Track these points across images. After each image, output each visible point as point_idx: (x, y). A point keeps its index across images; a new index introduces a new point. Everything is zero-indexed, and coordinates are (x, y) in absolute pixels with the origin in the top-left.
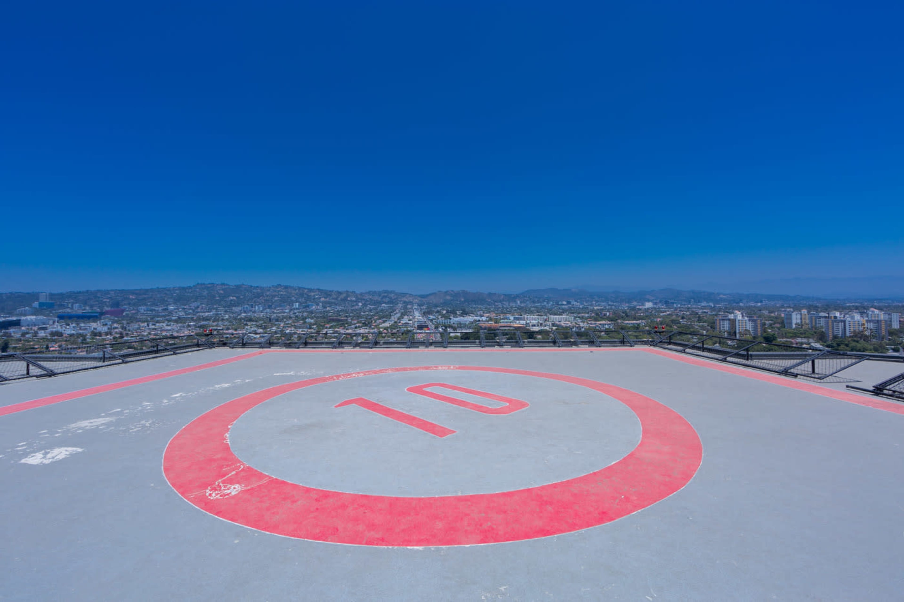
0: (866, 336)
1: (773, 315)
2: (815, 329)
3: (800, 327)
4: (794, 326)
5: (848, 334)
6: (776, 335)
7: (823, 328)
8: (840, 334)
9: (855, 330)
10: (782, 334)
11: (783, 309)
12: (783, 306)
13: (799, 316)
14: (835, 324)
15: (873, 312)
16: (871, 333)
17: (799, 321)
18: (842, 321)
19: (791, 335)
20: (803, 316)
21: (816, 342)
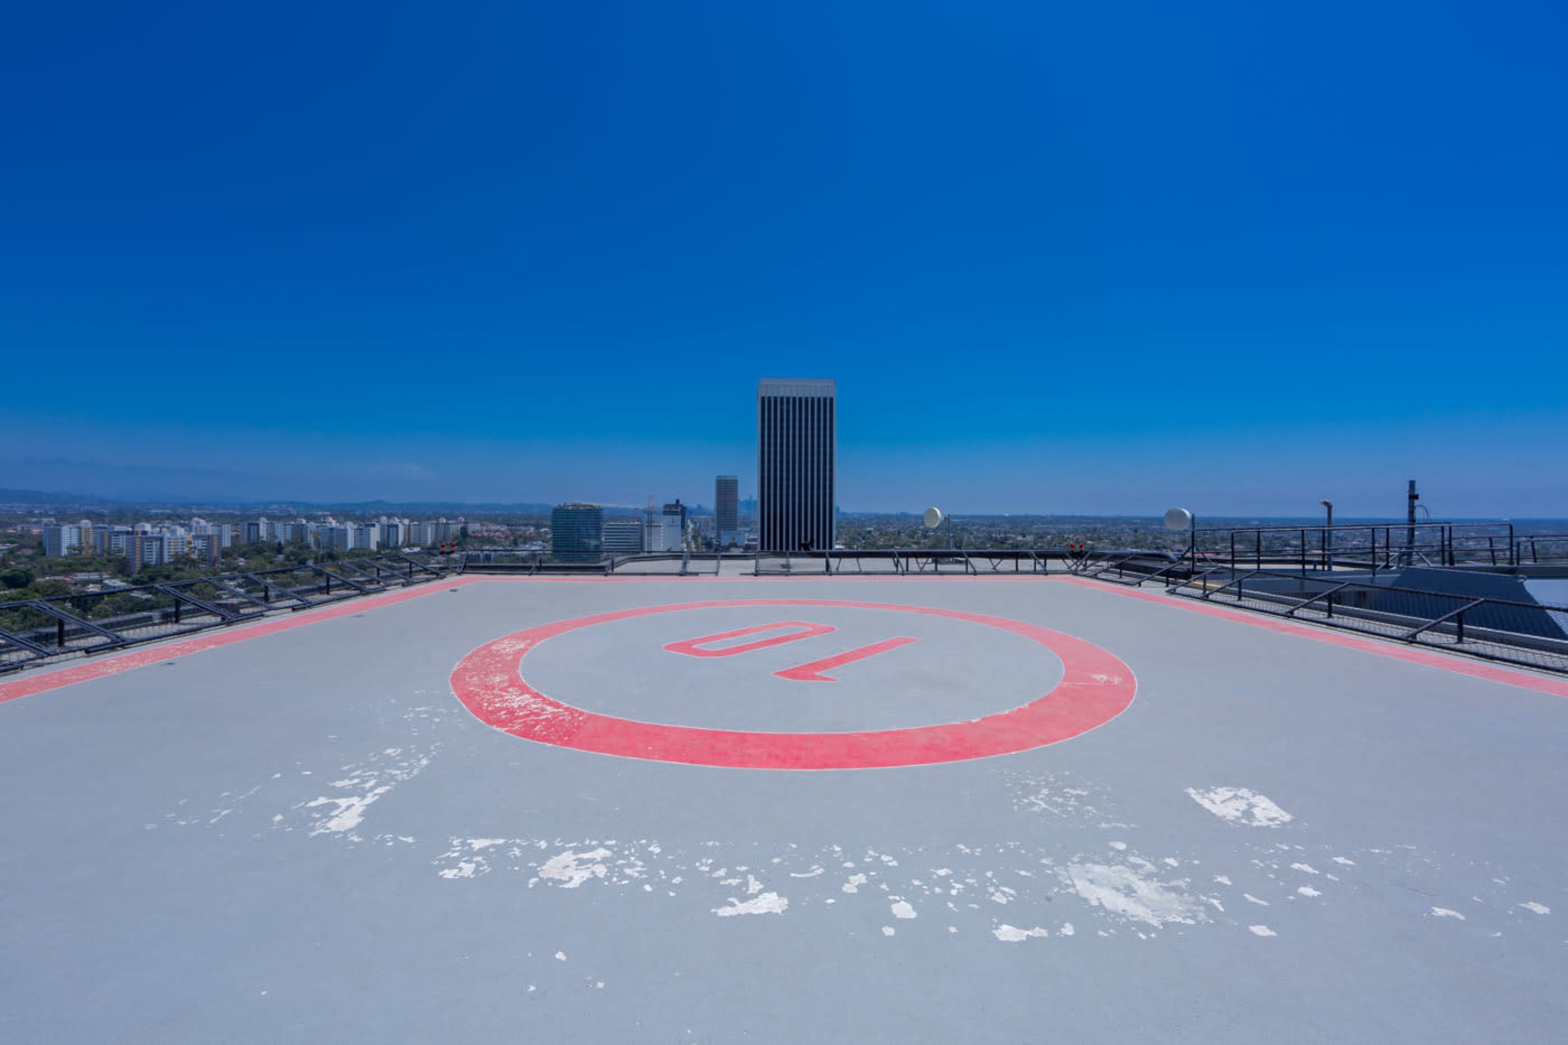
0: (193, 561)
1: (10, 531)
2: (109, 554)
3: (77, 552)
4: (64, 552)
5: (166, 559)
6: (33, 572)
7: (122, 552)
8: (153, 559)
9: (177, 553)
10: (43, 568)
11: (34, 520)
12: (31, 514)
13: (75, 532)
14: (146, 544)
15: (198, 523)
16: (199, 556)
17: (75, 542)
18: (156, 539)
19: (62, 568)
20: (83, 532)
21: (112, 578)
